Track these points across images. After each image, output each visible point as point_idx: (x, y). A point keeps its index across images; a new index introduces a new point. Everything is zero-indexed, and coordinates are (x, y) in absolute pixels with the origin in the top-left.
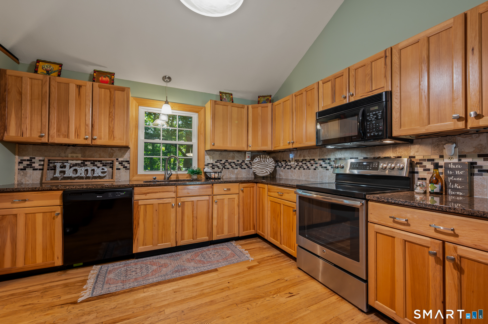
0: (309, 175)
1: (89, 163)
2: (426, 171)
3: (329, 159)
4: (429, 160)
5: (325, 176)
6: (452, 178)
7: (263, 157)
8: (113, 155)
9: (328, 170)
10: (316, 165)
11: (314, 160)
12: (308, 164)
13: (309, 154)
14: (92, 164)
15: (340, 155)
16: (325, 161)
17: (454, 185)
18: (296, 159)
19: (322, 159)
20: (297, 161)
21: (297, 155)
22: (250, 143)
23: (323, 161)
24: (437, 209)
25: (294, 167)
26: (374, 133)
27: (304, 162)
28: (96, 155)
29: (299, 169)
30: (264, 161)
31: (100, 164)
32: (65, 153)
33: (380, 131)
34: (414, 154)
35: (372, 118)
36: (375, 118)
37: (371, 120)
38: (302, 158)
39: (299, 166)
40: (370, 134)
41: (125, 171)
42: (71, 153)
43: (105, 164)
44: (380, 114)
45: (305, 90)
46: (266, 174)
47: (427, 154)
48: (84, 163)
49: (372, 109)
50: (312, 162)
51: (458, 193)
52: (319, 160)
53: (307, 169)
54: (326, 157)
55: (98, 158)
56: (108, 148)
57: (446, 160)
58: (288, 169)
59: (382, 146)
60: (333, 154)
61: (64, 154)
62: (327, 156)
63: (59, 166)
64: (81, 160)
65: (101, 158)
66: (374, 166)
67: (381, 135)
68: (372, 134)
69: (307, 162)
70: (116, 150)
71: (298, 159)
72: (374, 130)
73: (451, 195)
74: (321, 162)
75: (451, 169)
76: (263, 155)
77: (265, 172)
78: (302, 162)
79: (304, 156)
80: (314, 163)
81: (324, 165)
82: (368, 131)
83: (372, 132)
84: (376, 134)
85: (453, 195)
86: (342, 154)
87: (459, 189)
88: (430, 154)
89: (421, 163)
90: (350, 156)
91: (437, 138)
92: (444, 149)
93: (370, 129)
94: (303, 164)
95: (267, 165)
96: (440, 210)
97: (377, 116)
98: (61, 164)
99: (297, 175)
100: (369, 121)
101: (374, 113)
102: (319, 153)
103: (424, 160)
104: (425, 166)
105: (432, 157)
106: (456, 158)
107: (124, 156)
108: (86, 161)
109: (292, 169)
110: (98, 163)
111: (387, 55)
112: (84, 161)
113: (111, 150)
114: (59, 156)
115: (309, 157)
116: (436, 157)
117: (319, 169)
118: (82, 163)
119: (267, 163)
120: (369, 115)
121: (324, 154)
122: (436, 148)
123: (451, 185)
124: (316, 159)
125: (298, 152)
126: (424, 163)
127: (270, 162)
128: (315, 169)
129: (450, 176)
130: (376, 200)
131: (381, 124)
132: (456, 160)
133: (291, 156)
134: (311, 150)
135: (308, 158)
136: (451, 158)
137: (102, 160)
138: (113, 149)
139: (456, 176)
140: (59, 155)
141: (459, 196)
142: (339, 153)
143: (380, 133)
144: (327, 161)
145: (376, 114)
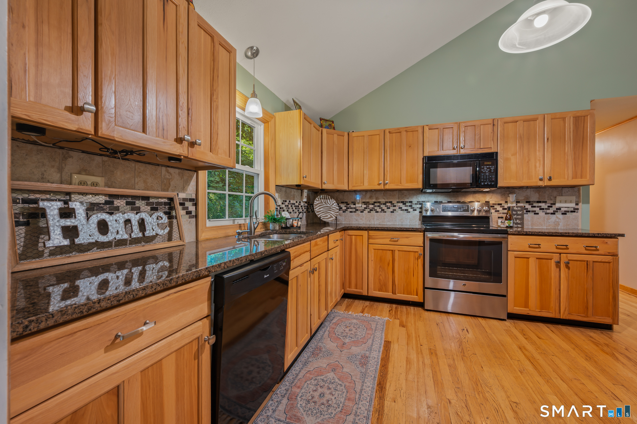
0: (384, 219)
1: (122, 203)
2: (497, 212)
3: (411, 202)
4: (499, 204)
5: (406, 219)
6: (515, 216)
7: (323, 197)
8: (170, 184)
9: (409, 212)
10: (394, 208)
11: (391, 202)
12: (383, 207)
13: (384, 196)
14: (128, 206)
15: (424, 198)
16: (405, 204)
17: (517, 221)
18: (364, 201)
19: (402, 202)
20: (364, 203)
21: (366, 196)
22: (324, 180)
23: (403, 204)
24: (559, 235)
25: (361, 210)
26: (487, 183)
27: (376, 204)
28: (137, 183)
29: (368, 212)
30: (325, 203)
31: (146, 207)
32: (60, 170)
33: (493, 181)
34: (489, 200)
35: (486, 171)
36: (489, 171)
37: (485, 172)
38: (374, 200)
39: (369, 208)
40: (484, 183)
41: (189, 221)
42: (79, 173)
43: (154, 206)
44: (493, 168)
45: (405, 129)
46: (332, 219)
47: (497, 200)
48: (112, 203)
49: (486, 163)
50: (389, 204)
51: (519, 226)
52: (398, 202)
53: (381, 212)
54: (406, 200)
55: (143, 190)
56: (160, 168)
57: (509, 205)
58: (351, 212)
59: (464, 193)
60: (415, 197)
61: (59, 175)
62: (408, 198)
63: (56, 212)
64: (105, 195)
65: (148, 190)
66: (464, 209)
67: (494, 185)
68: (486, 183)
69: (382, 204)
70: (174, 173)
71: (367, 201)
72: (488, 180)
73: (515, 227)
74: (401, 205)
75: (515, 211)
76: (324, 195)
77: (329, 216)
78: (372, 204)
79: (377, 198)
80: (392, 206)
81: (404, 208)
82: (482, 180)
83: (486, 182)
84: (489, 183)
85: (516, 227)
86: (425, 198)
87: (519, 223)
88: (499, 200)
89: (494, 207)
90: (435, 199)
91: (504, 189)
92: (508, 197)
93: (484, 179)
94: (376, 206)
95: (330, 208)
96: (561, 235)
97: (491, 170)
98: (60, 204)
99: (365, 219)
100: (483, 173)
101: (488, 167)
102: (398, 196)
103: (496, 204)
104: (496, 209)
105: (500, 203)
106: (515, 203)
107: (187, 189)
108: (118, 196)
109: (358, 212)
110: (140, 203)
111: (495, 124)
112: (111, 196)
113: (167, 173)
114: (42, 178)
115: (384, 199)
116: (503, 202)
117: (398, 212)
118: (107, 203)
119: (329, 205)
120: (483, 168)
121: (405, 197)
122: (503, 196)
123: (515, 221)
124: (394, 202)
125: (367, 194)
126: (496, 206)
127: (332, 204)
128: (391, 212)
129: (515, 215)
130: (517, 233)
131: (493, 176)
132: (514, 205)
133: (358, 198)
134: (388, 192)
135: (383, 201)
136: (512, 203)
137: (149, 196)
138: (169, 169)
139: (518, 215)
140: (43, 174)
141: (519, 227)
142: (422, 197)
143: (493, 183)
144: (408, 204)
145: (489, 168)
